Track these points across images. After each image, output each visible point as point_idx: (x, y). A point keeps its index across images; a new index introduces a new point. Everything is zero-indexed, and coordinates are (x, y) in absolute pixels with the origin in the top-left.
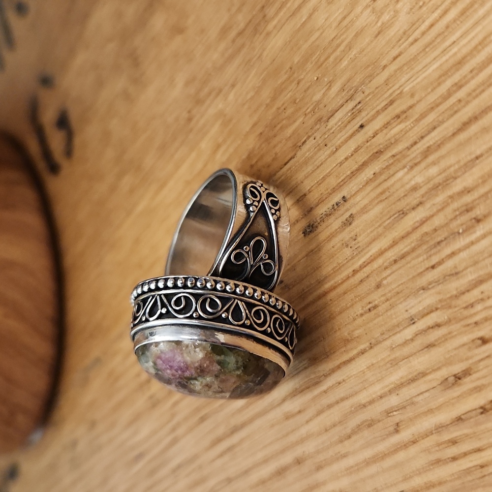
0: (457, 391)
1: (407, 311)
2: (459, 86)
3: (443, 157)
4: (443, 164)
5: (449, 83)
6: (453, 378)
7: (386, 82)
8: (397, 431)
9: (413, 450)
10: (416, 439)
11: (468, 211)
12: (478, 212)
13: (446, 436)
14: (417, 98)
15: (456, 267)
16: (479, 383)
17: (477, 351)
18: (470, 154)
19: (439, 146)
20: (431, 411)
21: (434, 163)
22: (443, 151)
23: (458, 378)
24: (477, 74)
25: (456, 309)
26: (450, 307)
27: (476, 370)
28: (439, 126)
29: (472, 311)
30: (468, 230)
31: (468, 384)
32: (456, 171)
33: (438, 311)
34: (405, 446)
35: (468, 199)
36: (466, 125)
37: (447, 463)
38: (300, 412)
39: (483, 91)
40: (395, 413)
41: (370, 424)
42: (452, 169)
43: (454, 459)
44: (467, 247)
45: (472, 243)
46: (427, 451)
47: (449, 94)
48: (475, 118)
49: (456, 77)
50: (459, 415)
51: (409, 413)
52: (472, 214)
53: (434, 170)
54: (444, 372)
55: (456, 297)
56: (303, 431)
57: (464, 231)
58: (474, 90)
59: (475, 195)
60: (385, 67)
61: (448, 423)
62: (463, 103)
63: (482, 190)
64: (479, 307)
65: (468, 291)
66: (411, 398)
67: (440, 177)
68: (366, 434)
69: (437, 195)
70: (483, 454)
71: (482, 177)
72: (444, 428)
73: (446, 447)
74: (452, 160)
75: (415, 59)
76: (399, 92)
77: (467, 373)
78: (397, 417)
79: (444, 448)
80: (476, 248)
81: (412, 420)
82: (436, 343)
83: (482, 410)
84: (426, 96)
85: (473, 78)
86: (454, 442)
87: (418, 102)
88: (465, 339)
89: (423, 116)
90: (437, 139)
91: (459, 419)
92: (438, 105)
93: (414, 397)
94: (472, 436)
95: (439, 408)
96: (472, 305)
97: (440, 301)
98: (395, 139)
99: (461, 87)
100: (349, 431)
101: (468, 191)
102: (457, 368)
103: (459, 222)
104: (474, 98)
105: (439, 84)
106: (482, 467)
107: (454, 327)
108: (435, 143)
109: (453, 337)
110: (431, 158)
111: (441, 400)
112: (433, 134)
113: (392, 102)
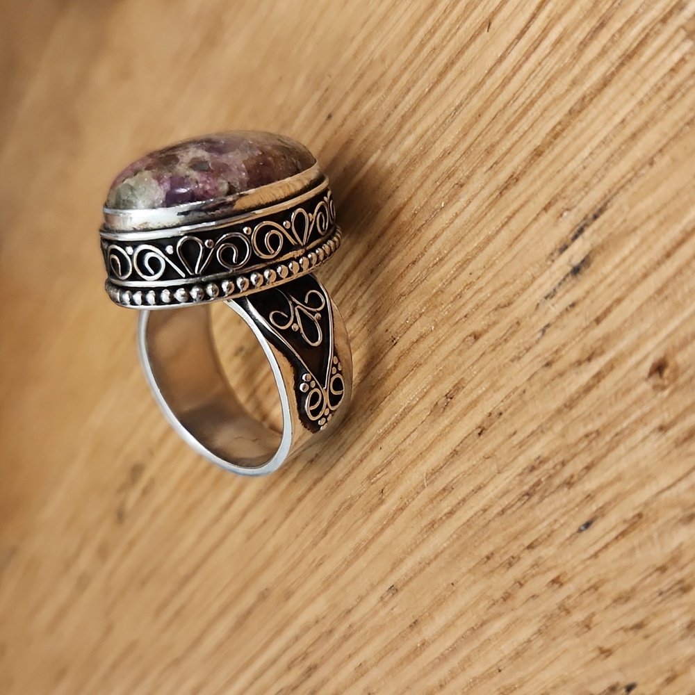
0: (445, 421)
1: (387, 330)
2: (432, 33)
3: (420, 121)
4: (419, 130)
5: (421, 32)
6: (444, 398)
7: (355, 56)
8: (382, 502)
9: (401, 520)
10: (405, 504)
11: (449, 177)
12: (460, 175)
13: (440, 484)
14: (388, 62)
15: (439, 253)
16: (474, 396)
17: (469, 353)
18: (449, 107)
19: (414, 109)
20: (421, 456)
21: (410, 132)
22: (420, 113)
23: (450, 396)
24: (450, 12)
25: (443, 306)
26: (436, 307)
27: (469, 379)
28: (413, 86)
29: (463, 301)
30: (451, 199)
31: (461, 401)
32: (434, 133)
33: (423, 316)
34: (392, 518)
35: (449, 162)
36: (442, 75)
37: (444, 522)
39: (458, 29)
40: (378, 476)
41: (348, 505)
42: (429, 133)
43: (451, 513)
44: (452, 221)
45: (457, 215)
46: (420, 513)
47: (422, 45)
48: (451, 64)
49: (430, 22)
50: (453, 449)
51: (395, 468)
52: (454, 180)
53: (410, 140)
54: (434, 395)
55: (442, 291)
56: (269, 548)
57: (446, 204)
58: (450, 31)
59: (457, 155)
60: (353, 38)
61: (442, 465)
62: (437, 51)
63: (463, 147)
64: (468, 294)
65: (455, 278)
66: (397, 447)
67: (418, 146)
68: (344, 521)
69: (414, 171)
70: (484, 492)
71: (463, 129)
72: (437, 474)
73: (441, 500)
74: (429, 120)
75: (385, 18)
76: (368, 62)
77: (458, 387)
78: (382, 479)
79: (438, 503)
80: (458, 222)
81: (398, 478)
82: (422, 361)
83: (479, 430)
84: (398, 56)
85: (446, 18)
86: (447, 490)
87: (390, 66)
88: (455, 341)
89: (395, 81)
90: (411, 103)
91: (455, 453)
92: (410, 63)
93: (400, 444)
94: (470, 471)
95: (430, 448)
96: (460, 295)
97: (425, 304)
98: (367, 119)
99: (434, 32)
100: (324, 524)
101: (447, 153)
102: (446, 386)
103: (440, 195)
104: (449, 41)
105: (412, 37)
106: (485, 511)
107: (441, 332)
108: (410, 109)
109: (440, 345)
110: (405, 130)
111: (432, 435)
112: (407, 98)
113: (361, 76)
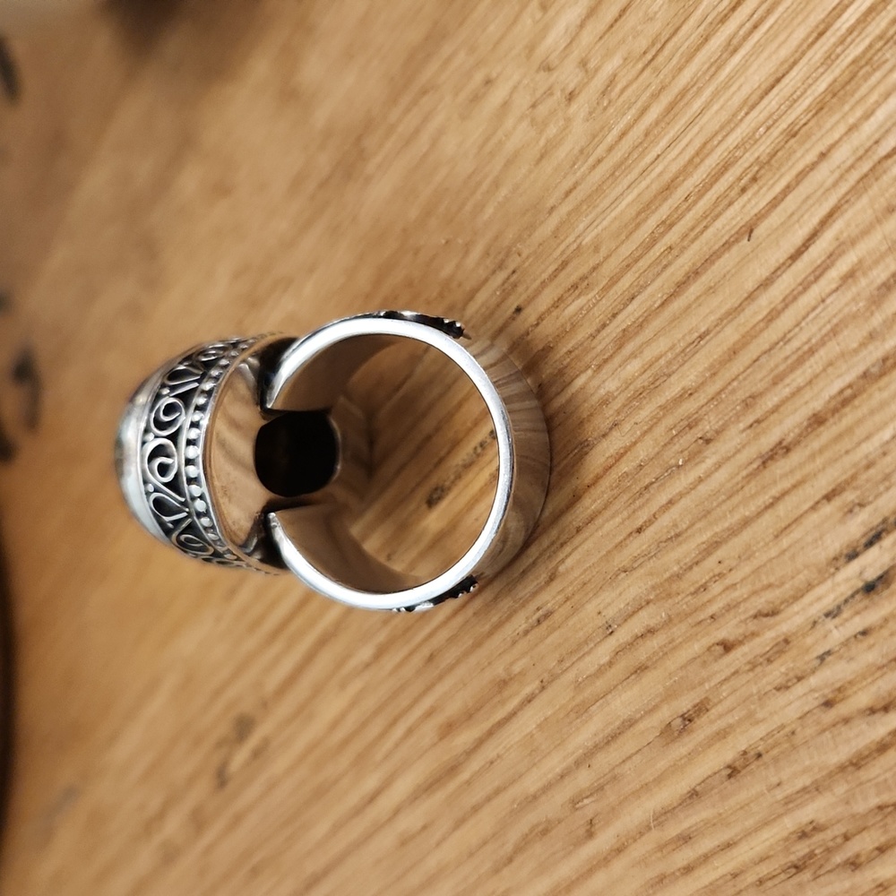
0: (681, 749)
1: (599, 613)
2: (667, 225)
3: (648, 343)
4: (648, 354)
5: (652, 222)
6: (680, 720)
7: (555, 234)
8: (590, 835)
9: (618, 866)
10: (624, 844)
11: (690, 427)
12: (706, 427)
13: (673, 830)
14: (603, 252)
15: (675, 525)
16: (721, 724)
17: (716, 667)
18: (690, 332)
19: (640, 325)
20: (646, 788)
21: (633, 355)
22: (648, 333)
23: (688, 719)
24: (695, 202)
25: (680, 597)
26: (669, 596)
27: (716, 700)
28: (639, 293)
29: (706, 597)
30: (693, 457)
31: (704, 728)
32: (669, 363)
33: (651, 605)
34: (605, 860)
35: (689, 407)
36: (681, 286)
37: (677, 878)
38: (424, 828)
39: (706, 227)
40: (586, 801)
41: (544, 831)
42: (662, 361)
43: (688, 870)
44: (693, 487)
45: (700, 480)
46: (643, 862)
47: (653, 240)
48: (695, 273)
49: (664, 211)
50: (692, 787)
51: (611, 797)
52: (698, 432)
53: (634, 367)
54: (666, 713)
55: (678, 576)
56: (431, 863)
57: (685, 462)
58: (692, 229)
59: (702, 398)
60: (553, 209)
61: (675, 804)
62: (675, 252)
63: (711, 389)
64: (716, 588)
65: (697, 563)
66: (613, 769)
67: (645, 376)
68: (538, 849)
69: (639, 408)
70: (735, 852)
71: (711, 366)
72: (669, 815)
73: (674, 850)
74: (662, 345)
75: (599, 190)
76: (575, 246)
77: (701, 708)
78: (590, 807)
79: (669, 853)
80: (703, 489)
81: (614, 812)
82: (649, 663)
83: (729, 771)
84: (617, 248)
85: (689, 209)
86: (685, 839)
87: (606, 258)
88: (697, 647)
89: (614, 281)
90: (637, 315)
91: (694, 795)
92: (636, 261)
93: (617, 766)
94: (715, 821)
95: (659, 780)
96: (705, 587)
97: (653, 588)
98: (572, 324)
99: (671, 226)
100: (509, 848)
101: (688, 394)
102: (685, 704)
103: (677, 447)
104: (693, 241)
105: (638, 226)
106: (735, 876)
107: (679, 630)
108: (634, 322)
109: (675, 648)
110: (630, 347)
111: (662, 764)
112: (630, 308)
113: (564, 264)
